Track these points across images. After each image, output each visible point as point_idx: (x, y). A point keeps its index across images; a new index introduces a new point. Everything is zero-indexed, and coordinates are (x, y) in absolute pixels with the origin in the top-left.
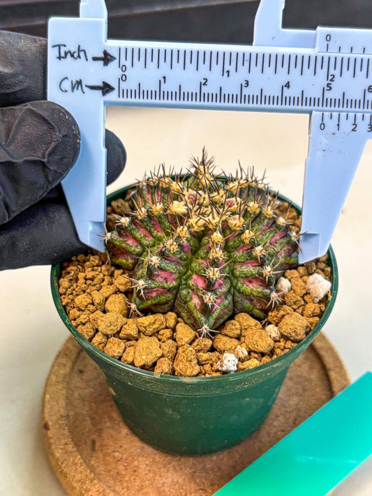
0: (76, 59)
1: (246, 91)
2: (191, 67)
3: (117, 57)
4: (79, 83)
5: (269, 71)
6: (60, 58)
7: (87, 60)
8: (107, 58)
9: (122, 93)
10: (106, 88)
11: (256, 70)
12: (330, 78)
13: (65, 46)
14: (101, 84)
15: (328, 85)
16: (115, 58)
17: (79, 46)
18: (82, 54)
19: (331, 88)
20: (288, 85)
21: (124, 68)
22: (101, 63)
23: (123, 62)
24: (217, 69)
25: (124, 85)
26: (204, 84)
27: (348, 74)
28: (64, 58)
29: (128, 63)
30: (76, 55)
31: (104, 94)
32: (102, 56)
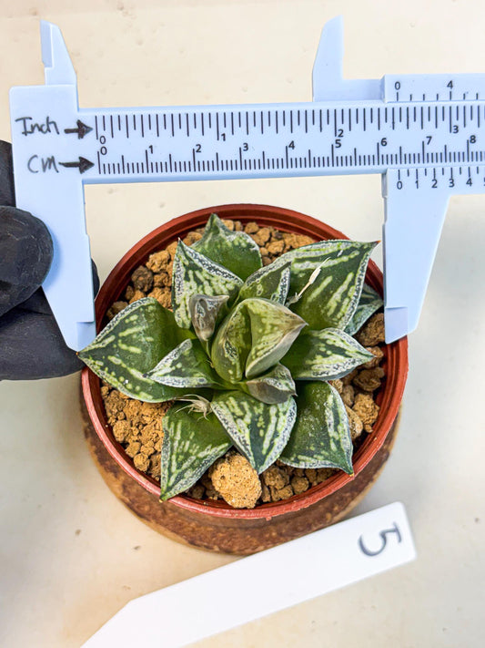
0: (45, 133)
1: (246, 156)
2: (180, 133)
3: (94, 127)
4: (51, 160)
5: (270, 130)
6: (25, 133)
7: (58, 133)
8: (81, 130)
9: (103, 168)
10: (84, 164)
11: (255, 131)
12: (338, 133)
13: (31, 119)
14: (78, 161)
15: (337, 141)
16: (91, 129)
17: (48, 118)
18: (52, 127)
19: (340, 145)
20: (292, 145)
21: (102, 140)
22: (76, 135)
23: (101, 132)
24: (210, 132)
25: (104, 160)
26: (197, 151)
27: (357, 127)
28: (30, 133)
29: (107, 134)
30: (45, 128)
31: (82, 171)
32: (76, 127)
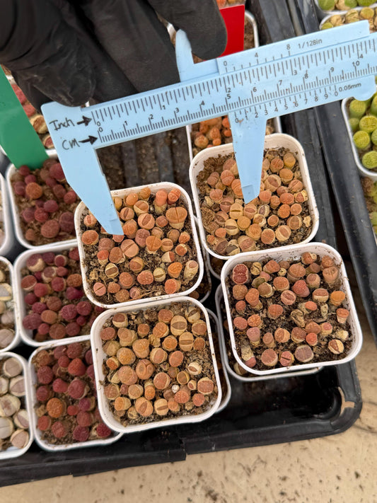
0: (67, 127)
1: (179, 115)
2: (140, 110)
3: (92, 117)
4: (74, 141)
5: (189, 97)
6: (57, 129)
7: (74, 125)
8: (86, 121)
9: (103, 139)
10: (92, 139)
11: (181, 99)
12: (228, 90)
13: (57, 121)
14: (88, 138)
15: (228, 95)
16: (91, 119)
17: (66, 119)
18: (69, 123)
19: (230, 97)
20: (203, 103)
21: (99, 124)
22: (84, 124)
23: (97, 120)
24: (156, 106)
25: (102, 134)
26: (151, 118)
27: (238, 84)
28: (59, 128)
29: (100, 120)
30: (66, 124)
31: (92, 143)
32: (82, 120)
